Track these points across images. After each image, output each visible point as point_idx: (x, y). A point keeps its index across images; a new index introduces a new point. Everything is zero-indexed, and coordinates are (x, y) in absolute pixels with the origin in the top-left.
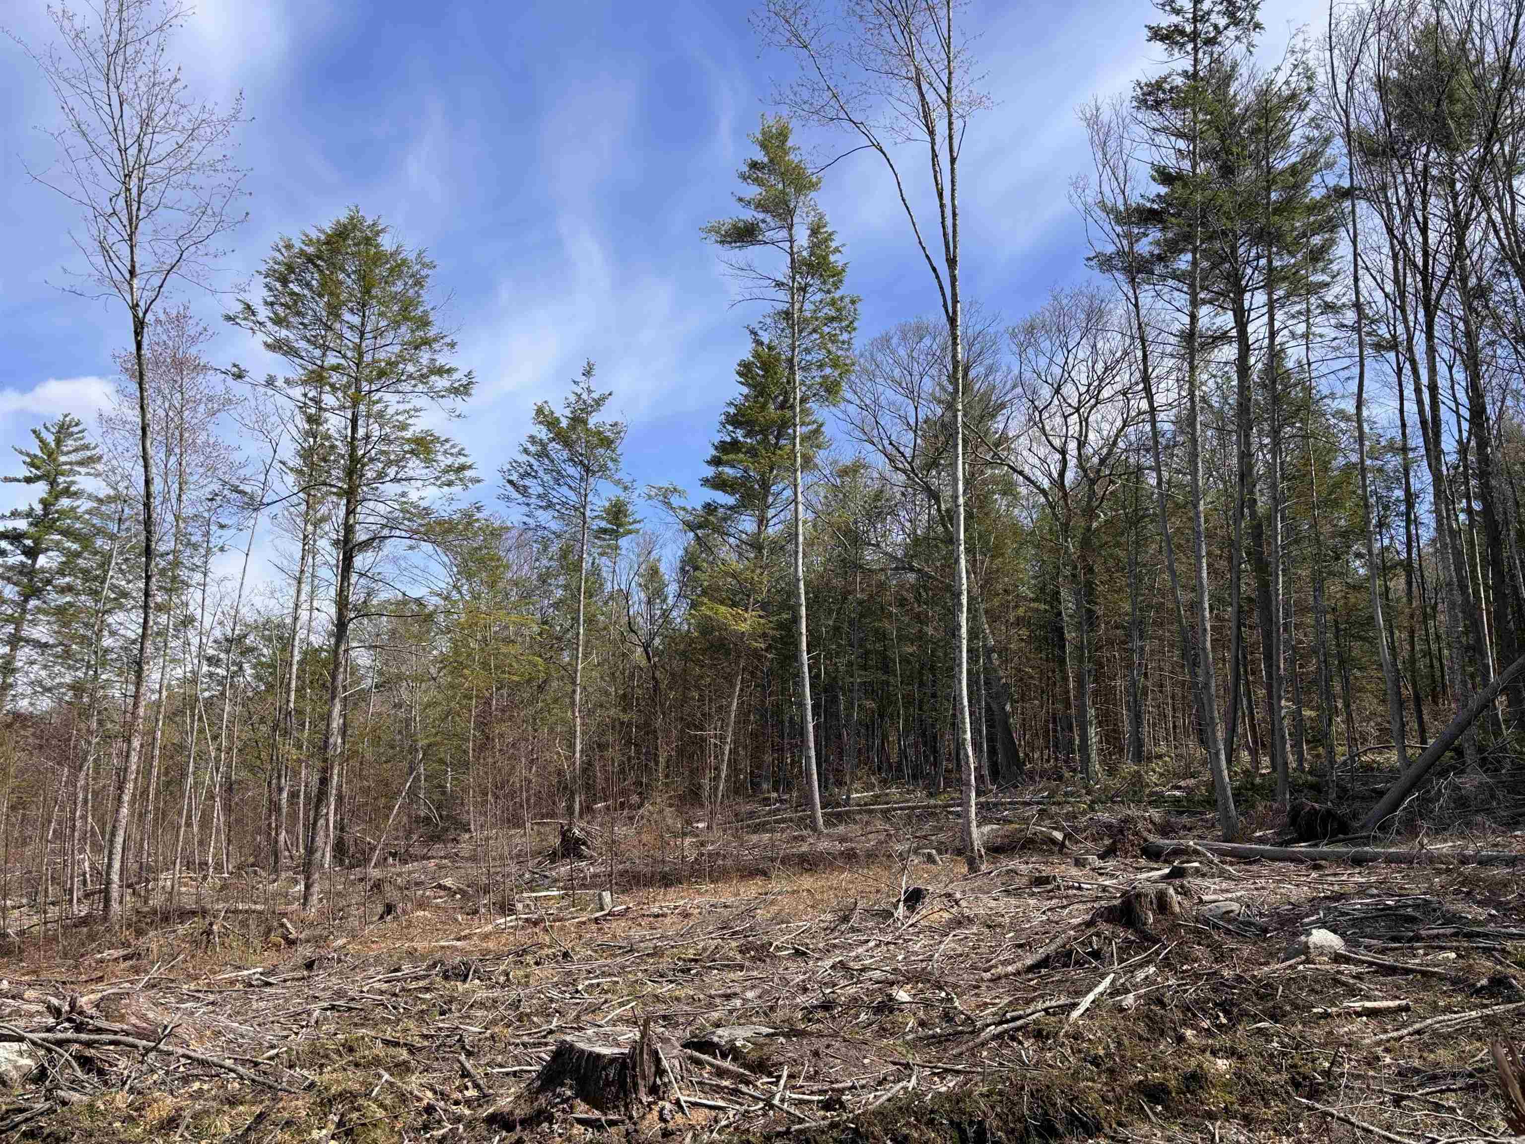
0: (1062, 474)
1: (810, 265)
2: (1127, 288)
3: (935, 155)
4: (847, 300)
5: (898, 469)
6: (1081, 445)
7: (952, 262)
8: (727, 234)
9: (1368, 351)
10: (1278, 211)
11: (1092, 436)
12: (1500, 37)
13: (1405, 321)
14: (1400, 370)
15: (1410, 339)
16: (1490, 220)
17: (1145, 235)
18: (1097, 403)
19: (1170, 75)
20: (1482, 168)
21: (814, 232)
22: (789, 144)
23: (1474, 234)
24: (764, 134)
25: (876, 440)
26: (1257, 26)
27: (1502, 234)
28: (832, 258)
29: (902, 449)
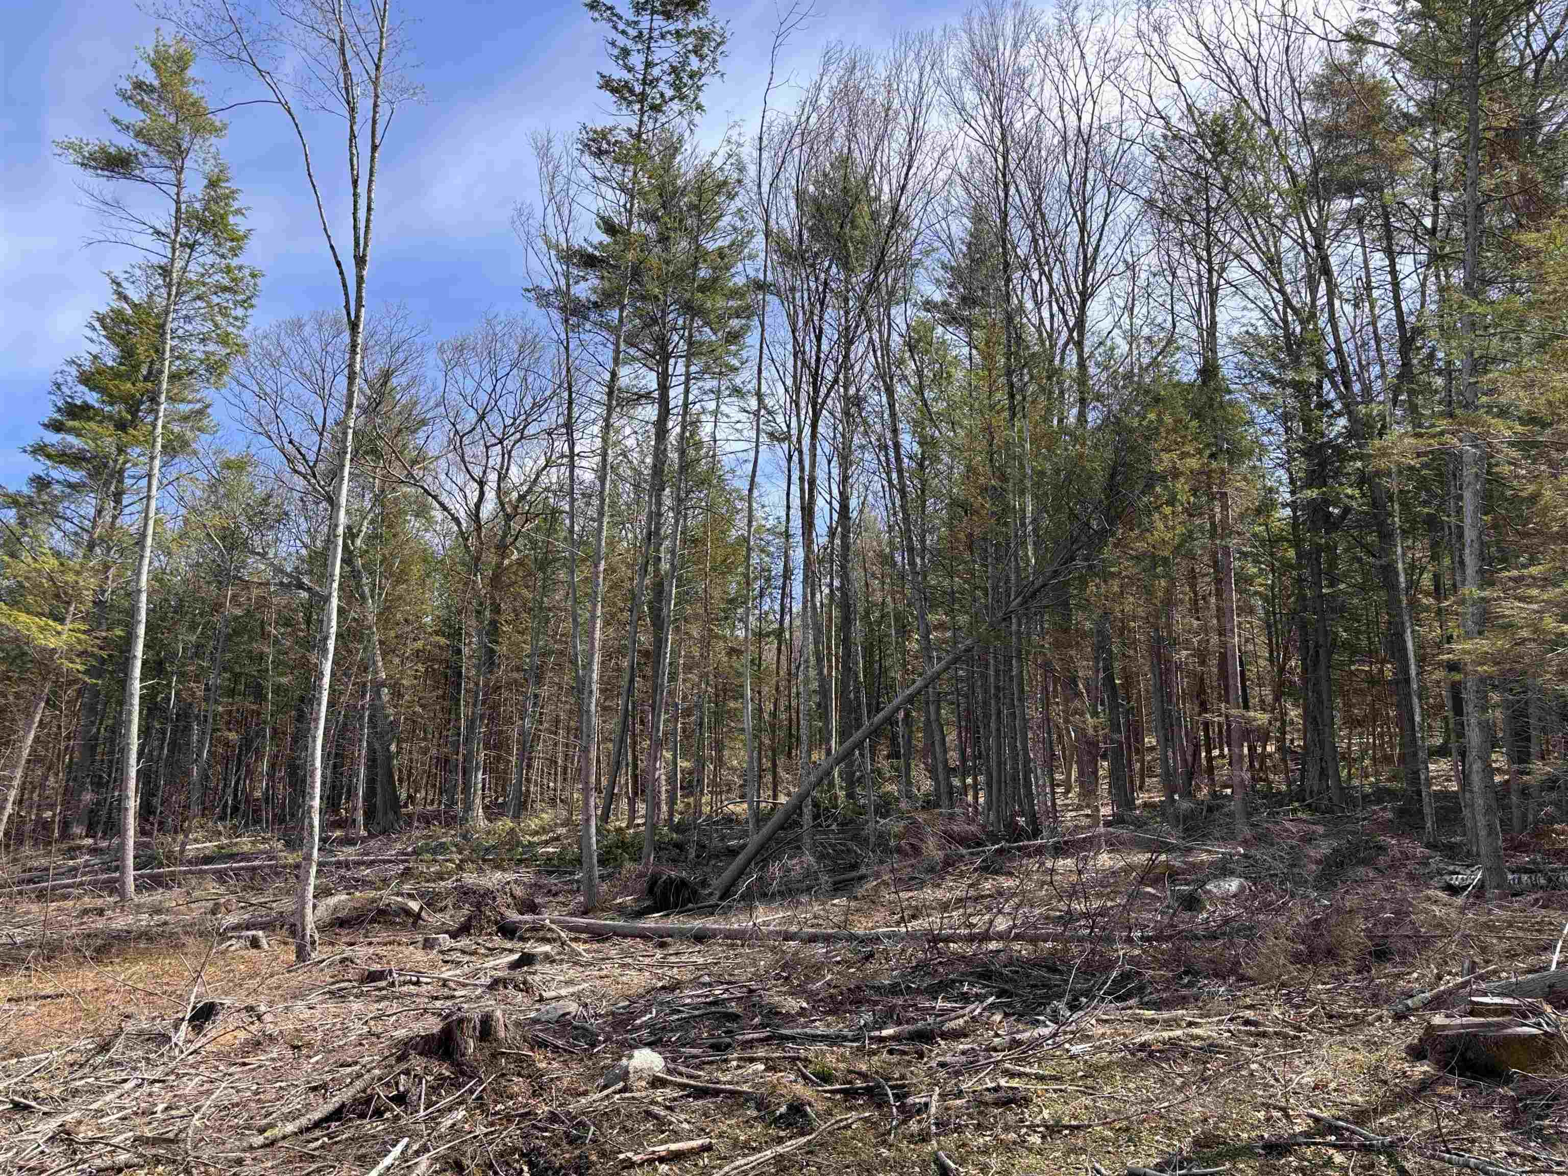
0: (478, 506)
1: (203, 222)
2: (560, 328)
3: (353, 136)
4: (247, 272)
5: (296, 471)
6: (502, 477)
7: (360, 261)
8: (92, 156)
9: (764, 438)
10: (702, 289)
11: (514, 471)
12: (894, 181)
13: (798, 415)
14: (791, 457)
15: (800, 432)
16: (871, 341)
17: (585, 279)
18: (522, 438)
19: (615, 128)
20: (869, 292)
21: (213, 184)
22: (189, 73)
23: (859, 349)
24: (156, 52)
25: (274, 436)
26: (699, 107)
27: (879, 354)
28: (232, 219)
29: (303, 450)
